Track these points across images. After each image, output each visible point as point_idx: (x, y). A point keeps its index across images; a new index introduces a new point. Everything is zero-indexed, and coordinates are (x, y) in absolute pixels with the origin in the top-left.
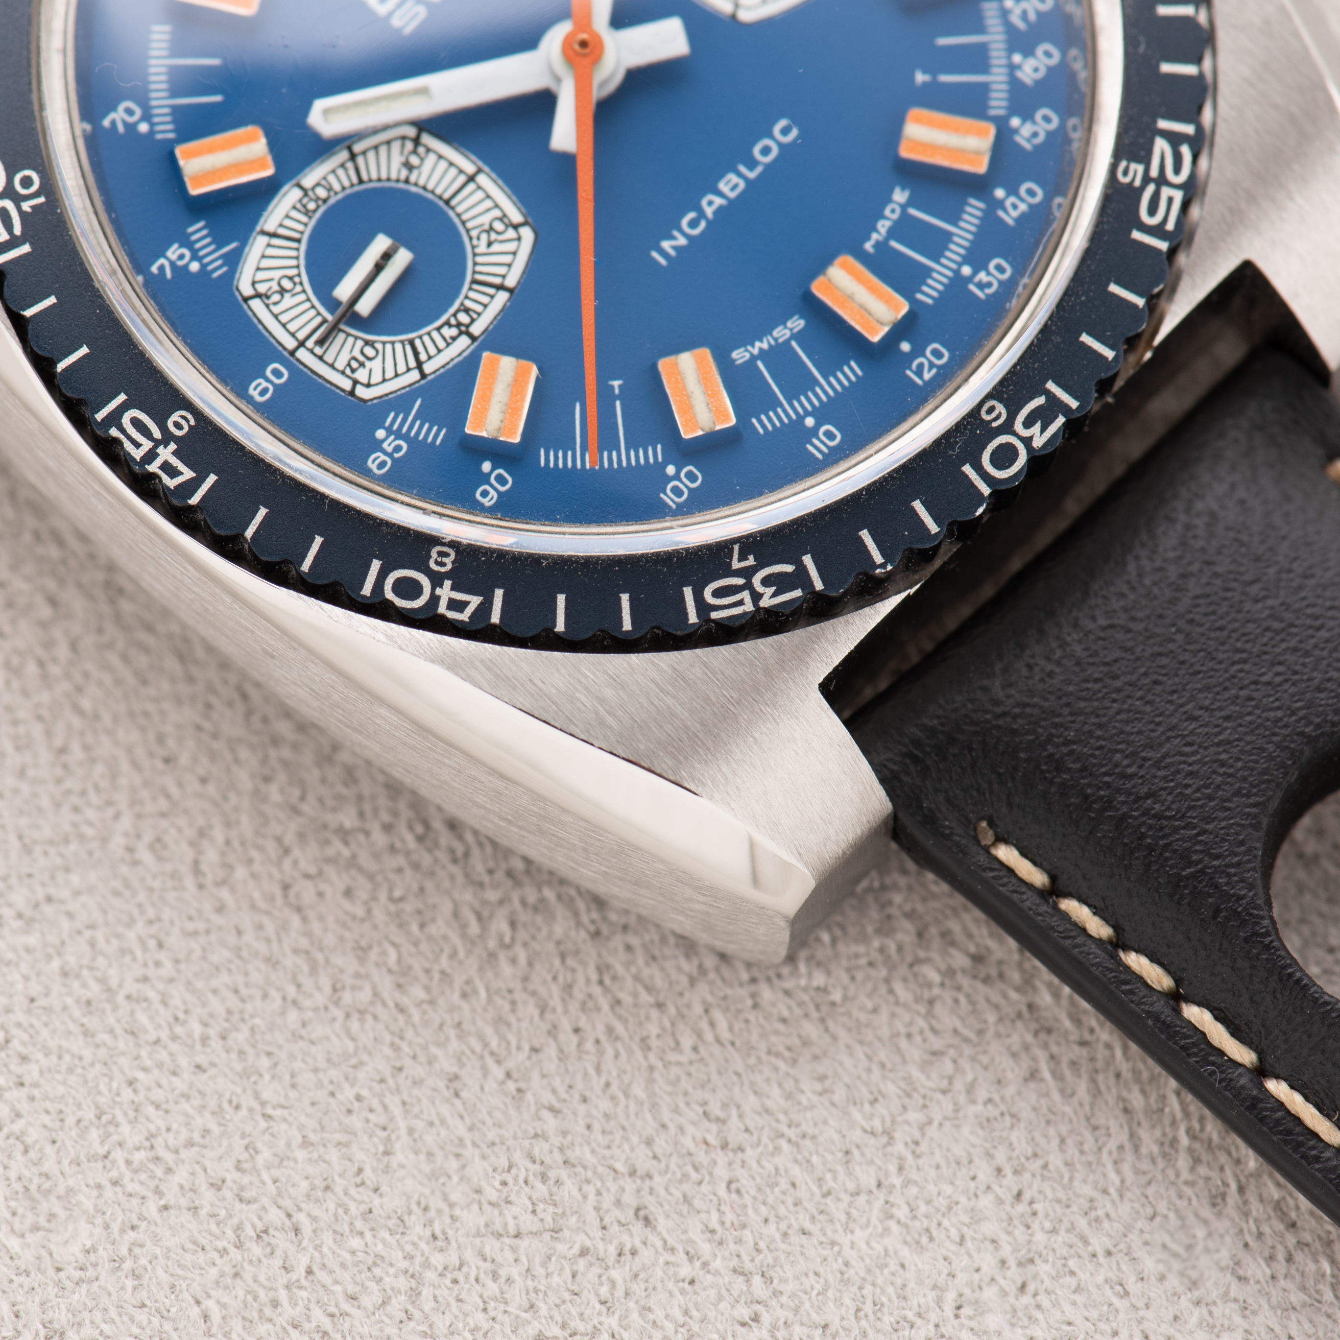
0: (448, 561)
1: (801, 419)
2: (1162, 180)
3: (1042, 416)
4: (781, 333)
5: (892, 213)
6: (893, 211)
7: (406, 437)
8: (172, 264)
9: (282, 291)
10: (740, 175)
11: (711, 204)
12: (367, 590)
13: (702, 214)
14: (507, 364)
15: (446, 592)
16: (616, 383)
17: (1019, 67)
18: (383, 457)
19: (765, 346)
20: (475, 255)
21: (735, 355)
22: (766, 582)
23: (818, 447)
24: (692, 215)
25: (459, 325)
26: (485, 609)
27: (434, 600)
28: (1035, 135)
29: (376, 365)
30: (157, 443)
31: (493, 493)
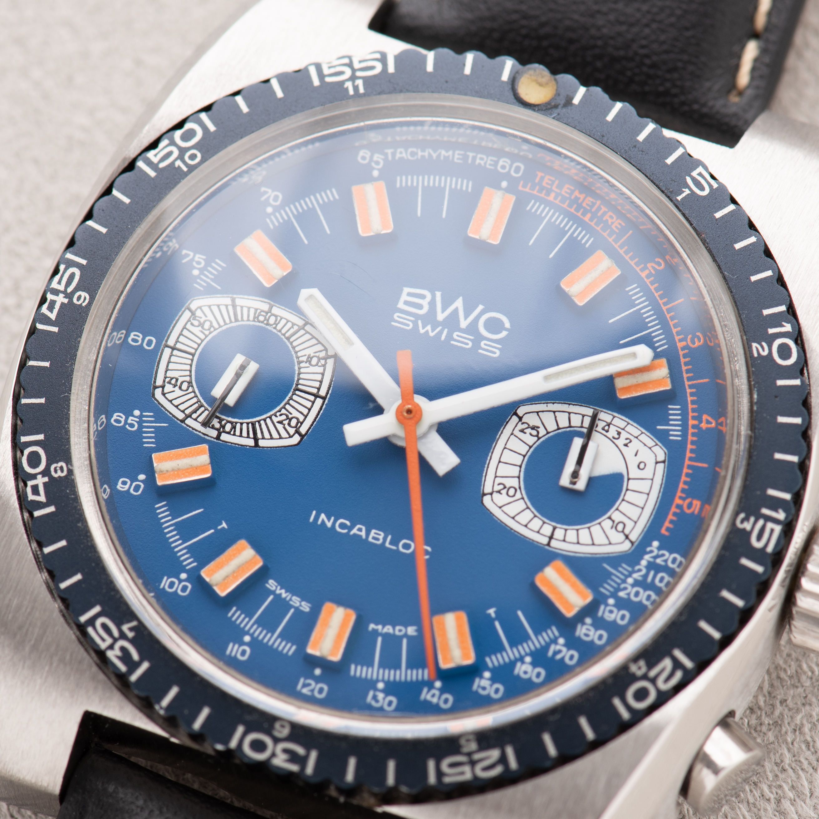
0: (59, 474)
1: (247, 633)
2: (473, 763)
3: (293, 757)
4: (296, 601)
5: (399, 630)
6: (400, 631)
7: (140, 426)
8: (193, 260)
9: (201, 325)
10: (385, 539)
11: (359, 530)
12: (24, 439)
13: (350, 528)
14: (205, 459)
15: (40, 481)
16: (224, 525)
17: (523, 662)
18: (123, 420)
19: (284, 595)
20: (270, 417)
21: (271, 581)
22: (123, 649)
23: (233, 649)
24: (348, 523)
25: (224, 427)
26: (40, 505)
27: (34, 477)
28: (484, 688)
29: (178, 392)
30: (65, 292)
31: (127, 487)
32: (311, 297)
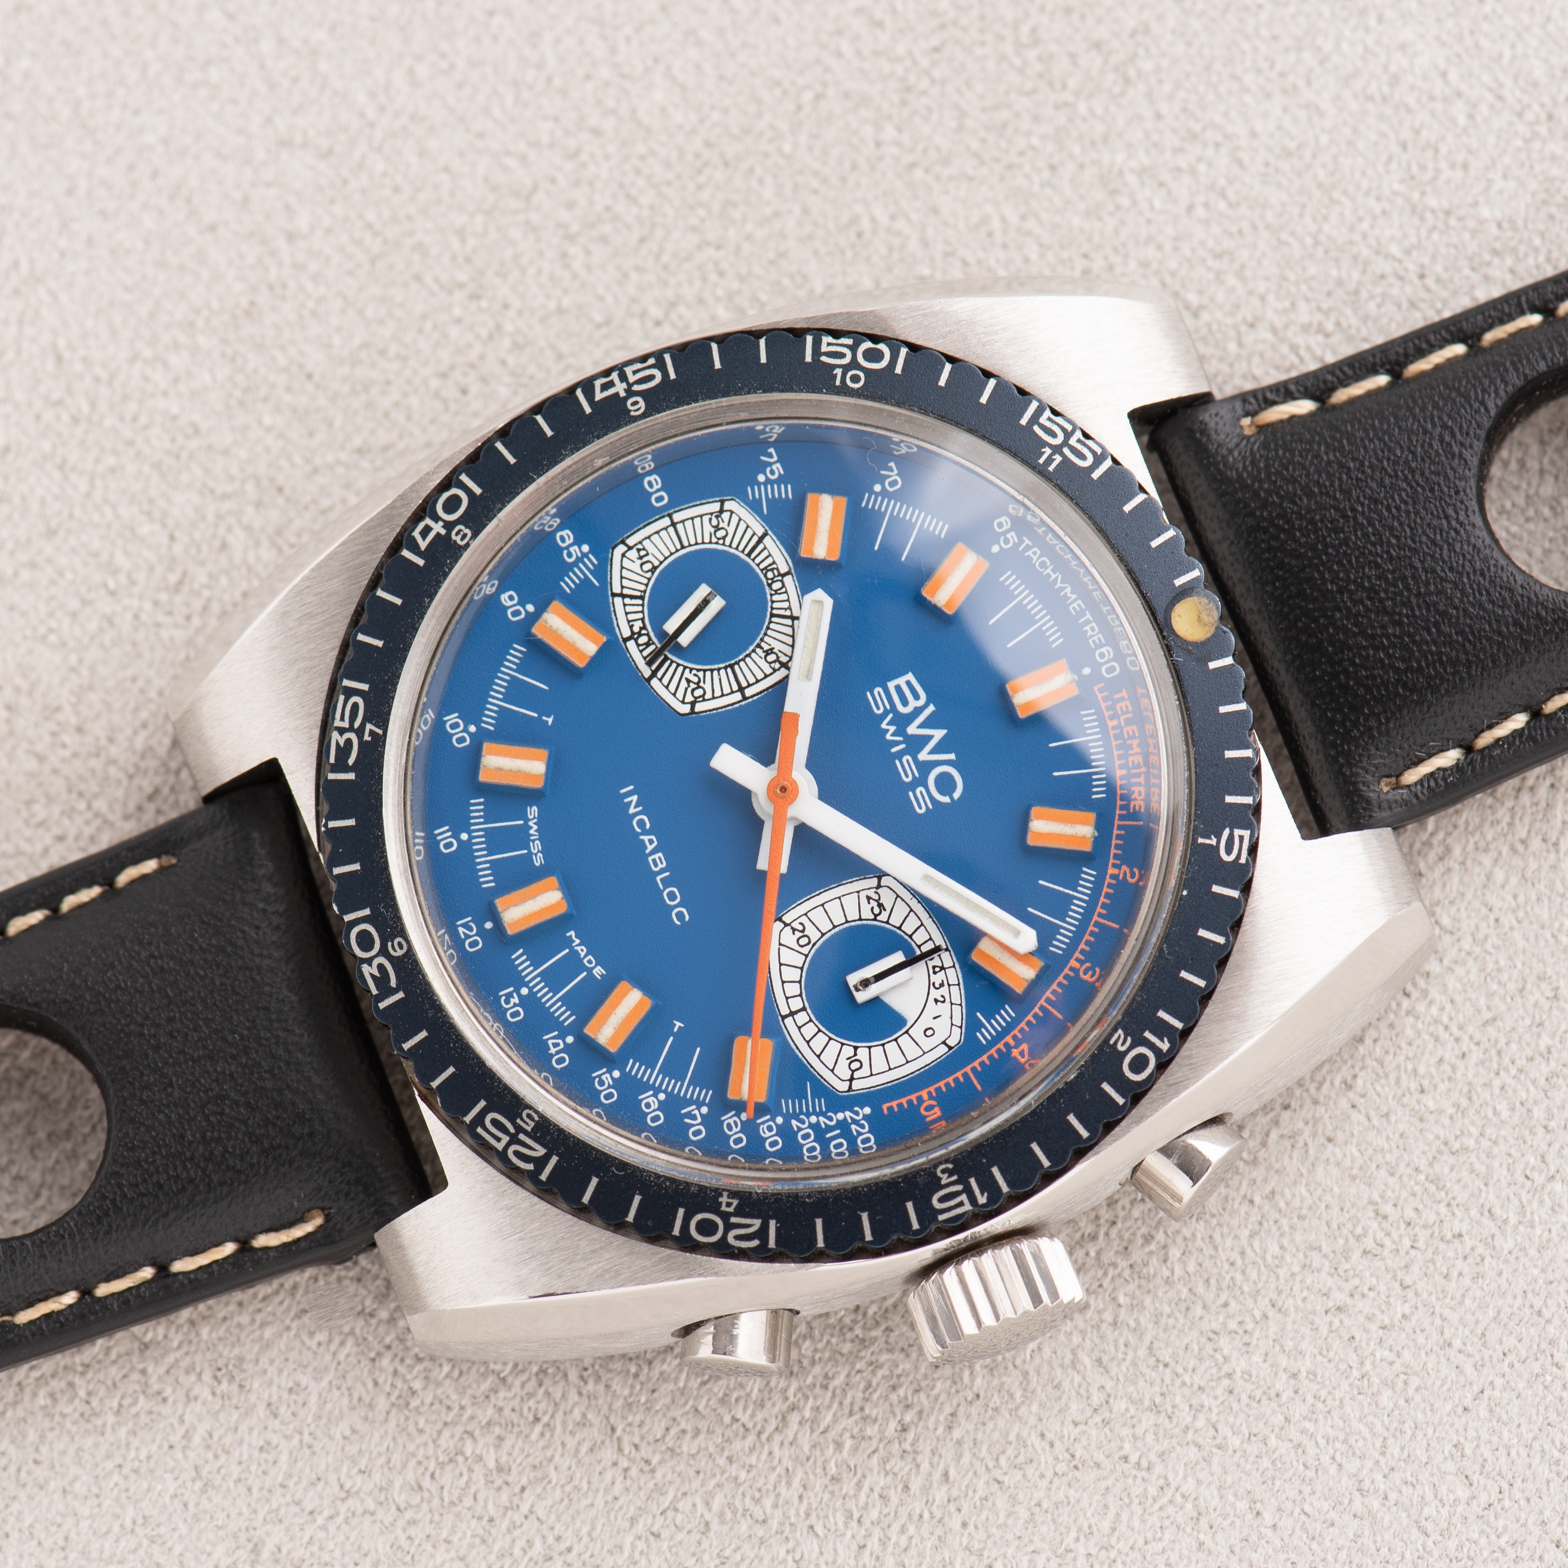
0: (458, 539)
1: (469, 832)
2: (514, 1140)
3: (382, 979)
4: (536, 847)
5: (589, 960)
6: (590, 962)
7: (575, 564)
8: (770, 464)
9: (717, 528)
10: (662, 871)
11: (650, 842)
12: (464, 478)
13: (646, 832)
14: (590, 648)
15: (438, 528)
16: (550, 720)
17: (655, 1095)
18: (568, 542)
19: (532, 832)
20: (685, 668)
21: (535, 808)
22: (349, 742)
23: (444, 834)
24: (648, 826)
25: (640, 634)
26: (414, 548)
27: (436, 518)
28: (602, 1083)
29: (636, 567)
30: (630, 385)
31: (509, 603)
32: (820, 603)
